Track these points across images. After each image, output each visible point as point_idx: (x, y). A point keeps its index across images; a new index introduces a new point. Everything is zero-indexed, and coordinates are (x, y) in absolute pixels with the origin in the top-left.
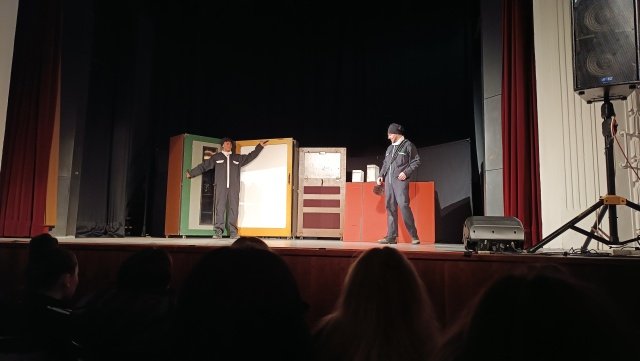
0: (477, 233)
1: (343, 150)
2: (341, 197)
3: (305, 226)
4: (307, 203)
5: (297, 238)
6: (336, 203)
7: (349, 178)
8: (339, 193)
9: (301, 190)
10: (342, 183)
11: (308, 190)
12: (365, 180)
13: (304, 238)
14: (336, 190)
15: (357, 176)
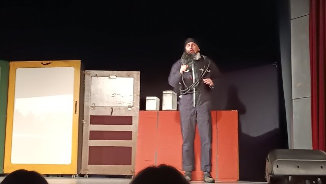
0: (280, 168)
1: (137, 74)
2: (133, 128)
3: (91, 162)
4: (94, 135)
5: (82, 176)
6: (127, 136)
7: (143, 106)
8: (131, 124)
9: (87, 120)
10: (135, 112)
11: (95, 120)
12: (161, 109)
13: (90, 176)
14: (128, 120)
15: (152, 103)
